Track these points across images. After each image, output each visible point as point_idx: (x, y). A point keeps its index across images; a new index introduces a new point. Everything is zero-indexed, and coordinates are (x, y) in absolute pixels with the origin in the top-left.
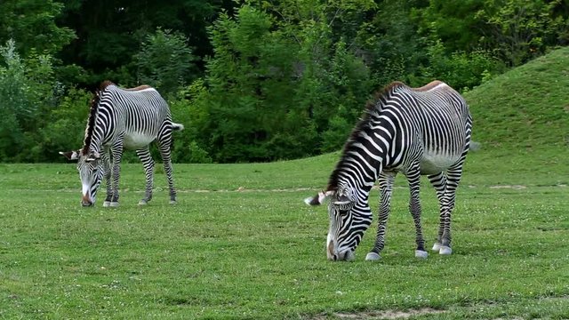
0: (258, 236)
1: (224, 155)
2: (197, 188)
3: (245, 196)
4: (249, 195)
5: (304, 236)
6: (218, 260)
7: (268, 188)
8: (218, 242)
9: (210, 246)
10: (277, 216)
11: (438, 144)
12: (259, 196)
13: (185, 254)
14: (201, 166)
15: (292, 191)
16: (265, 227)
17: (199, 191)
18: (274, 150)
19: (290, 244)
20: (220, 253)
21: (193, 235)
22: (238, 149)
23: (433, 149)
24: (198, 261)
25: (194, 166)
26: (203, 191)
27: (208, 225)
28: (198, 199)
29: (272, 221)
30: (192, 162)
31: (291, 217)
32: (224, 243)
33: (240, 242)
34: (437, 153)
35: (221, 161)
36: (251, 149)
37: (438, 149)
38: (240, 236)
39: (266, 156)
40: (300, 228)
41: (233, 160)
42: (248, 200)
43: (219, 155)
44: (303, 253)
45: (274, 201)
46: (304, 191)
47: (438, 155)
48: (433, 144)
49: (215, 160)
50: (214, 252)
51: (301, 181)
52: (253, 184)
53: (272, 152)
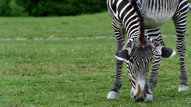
0: (65, 74)
1: (38, 10)
2: (17, 36)
3: (56, 43)
4: (60, 42)
5: (102, 74)
6: (34, 94)
7: (74, 37)
8: (34, 79)
9: (27, 82)
10: (81, 58)
11: (159, 4)
12: (66, 43)
13: (7, 89)
14: (20, 19)
15: (92, 38)
16: (71, 67)
17: (18, 39)
18: (78, 6)
19: (91, 81)
20: (35, 88)
21: (14, 74)
22: (50, 6)
23: (156, 9)
24: (18, 95)
25: (14, 20)
26: (22, 39)
27: (26, 66)
28: (18, 45)
29: (77, 63)
30: (13, 16)
31: (91, 59)
32: (39, 80)
33: (51, 79)
34: (159, 12)
35: (36, 15)
36: (60, 6)
37: (159, 8)
38: (51, 74)
39: (72, 11)
40: (99, 68)
41: (45, 14)
42: (57, 46)
43: (34, 10)
44: (101, 88)
45: (78, 47)
46: (102, 39)
47: (160, 14)
48: (156, 5)
49: (31, 14)
50: (31, 87)
51: (99, 31)
52: (62, 33)
53: (77, 8)
